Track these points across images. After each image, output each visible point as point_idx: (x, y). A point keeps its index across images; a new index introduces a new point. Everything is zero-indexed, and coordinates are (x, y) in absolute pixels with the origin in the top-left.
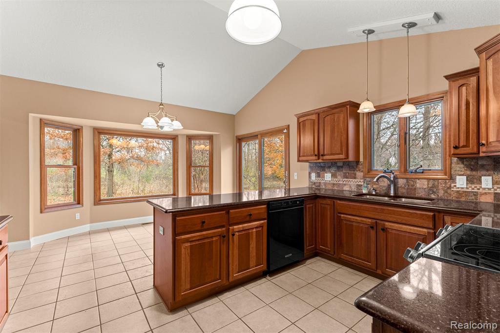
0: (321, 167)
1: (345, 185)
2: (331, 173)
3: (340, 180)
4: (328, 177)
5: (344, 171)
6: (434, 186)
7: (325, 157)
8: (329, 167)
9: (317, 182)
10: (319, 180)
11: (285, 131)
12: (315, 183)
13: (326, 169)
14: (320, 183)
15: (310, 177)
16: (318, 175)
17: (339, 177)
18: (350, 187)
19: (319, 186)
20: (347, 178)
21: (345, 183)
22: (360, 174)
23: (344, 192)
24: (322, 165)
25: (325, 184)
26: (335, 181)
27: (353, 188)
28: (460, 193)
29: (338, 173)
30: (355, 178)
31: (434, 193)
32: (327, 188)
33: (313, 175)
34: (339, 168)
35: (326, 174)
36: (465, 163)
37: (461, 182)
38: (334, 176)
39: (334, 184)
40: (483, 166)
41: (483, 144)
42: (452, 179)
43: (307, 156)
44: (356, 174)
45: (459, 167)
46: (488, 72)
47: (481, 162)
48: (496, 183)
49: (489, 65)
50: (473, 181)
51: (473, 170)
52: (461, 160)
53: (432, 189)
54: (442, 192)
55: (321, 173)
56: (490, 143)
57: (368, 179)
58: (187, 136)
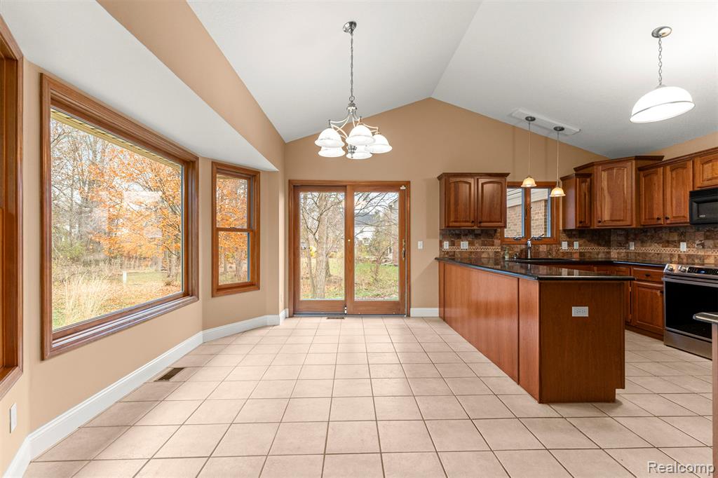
0: (455, 234)
1: (483, 252)
2: (467, 240)
3: (478, 247)
4: (464, 245)
5: (482, 239)
6: (551, 250)
7: (483, 224)
8: (466, 235)
9: (451, 252)
10: (454, 249)
11: (403, 188)
12: (448, 253)
13: (462, 237)
14: (455, 252)
15: (441, 245)
16: (452, 244)
17: (477, 245)
18: (488, 254)
19: (454, 256)
20: (486, 245)
21: (483, 250)
22: (497, 242)
23: (483, 260)
24: (457, 232)
25: (461, 253)
26: (473, 249)
27: (491, 254)
28: (565, 253)
29: (476, 241)
30: (493, 245)
31: (550, 254)
32: (463, 257)
33: (446, 245)
34: (477, 236)
35: (462, 243)
36: (566, 233)
37: (565, 246)
38: (471, 244)
39: (471, 252)
40: (574, 235)
41: (600, 222)
42: (560, 245)
43: (460, 222)
44: (493, 242)
45: (563, 236)
46: (603, 179)
47: (574, 233)
48: (580, 246)
49: (604, 175)
50: (570, 245)
51: (569, 238)
52: (565, 231)
53: (549, 252)
54: (554, 253)
55: (456, 241)
56: (605, 221)
57: (504, 246)
58: (212, 162)
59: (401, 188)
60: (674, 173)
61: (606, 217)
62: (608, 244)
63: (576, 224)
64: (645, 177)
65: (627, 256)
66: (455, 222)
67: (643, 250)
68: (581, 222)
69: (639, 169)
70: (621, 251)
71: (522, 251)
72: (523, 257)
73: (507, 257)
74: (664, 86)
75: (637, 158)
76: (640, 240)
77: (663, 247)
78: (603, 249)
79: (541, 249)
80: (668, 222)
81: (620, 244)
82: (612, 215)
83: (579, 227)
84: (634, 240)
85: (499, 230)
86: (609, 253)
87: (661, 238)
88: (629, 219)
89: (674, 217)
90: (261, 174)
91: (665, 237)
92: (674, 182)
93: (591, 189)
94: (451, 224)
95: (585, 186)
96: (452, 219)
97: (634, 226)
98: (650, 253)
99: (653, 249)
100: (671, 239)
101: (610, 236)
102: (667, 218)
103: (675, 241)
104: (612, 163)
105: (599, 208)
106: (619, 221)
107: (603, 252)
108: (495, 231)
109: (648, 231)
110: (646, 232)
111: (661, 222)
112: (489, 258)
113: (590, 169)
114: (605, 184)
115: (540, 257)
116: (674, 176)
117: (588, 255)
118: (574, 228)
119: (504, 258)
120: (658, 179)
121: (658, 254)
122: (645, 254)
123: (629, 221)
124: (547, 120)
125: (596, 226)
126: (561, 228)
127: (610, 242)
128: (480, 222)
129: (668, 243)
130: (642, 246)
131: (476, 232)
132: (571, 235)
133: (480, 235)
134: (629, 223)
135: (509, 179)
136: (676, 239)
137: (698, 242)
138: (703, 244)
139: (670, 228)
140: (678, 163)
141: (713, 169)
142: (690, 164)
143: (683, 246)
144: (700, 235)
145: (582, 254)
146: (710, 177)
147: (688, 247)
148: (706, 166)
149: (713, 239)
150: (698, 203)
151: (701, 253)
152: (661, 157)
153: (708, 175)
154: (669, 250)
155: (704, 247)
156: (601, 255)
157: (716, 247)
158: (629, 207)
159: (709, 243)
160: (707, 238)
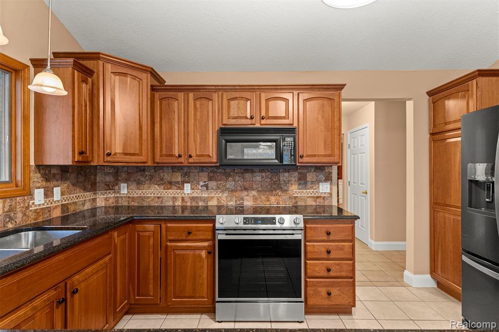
28: (38, 212)
31: (11, 219)
36: (41, 171)
37: (39, 196)
40: (54, 175)
41: (109, 155)
42: (31, 194)
45: (36, 177)
46: (113, 84)
47: (53, 171)
48: (62, 194)
50: (48, 194)
51: (47, 180)
52: (39, 167)
56: (115, 154)
60: (198, 103)
61: (118, 148)
62: (93, 187)
63: (74, 157)
65: (117, 202)
67: (138, 193)
68: (81, 153)
70: (110, 195)
76: (135, 181)
77: (164, 189)
78: (89, 195)
80: (191, 160)
81: (108, 186)
82: (125, 146)
83: (78, 162)
84: (126, 181)
86: (94, 200)
87: (162, 179)
88: (144, 152)
89: (197, 156)
91: (167, 176)
92: (198, 114)
97: (148, 164)
98: (149, 197)
99: (153, 192)
100: (174, 180)
101: (96, 176)
102: (190, 156)
103: (178, 182)
104: (123, 65)
105: (108, 132)
106: (134, 155)
107: (89, 200)
109: (149, 170)
110: (144, 170)
111: (181, 160)
116: (198, 106)
117: (71, 208)
120: (177, 106)
121: (159, 198)
122: (142, 199)
123: (144, 158)
125: (99, 161)
126: (32, 163)
127: (96, 184)
129: (170, 184)
130: (138, 189)
132: (51, 175)
136: (179, 179)
137: (202, 183)
138: (207, 186)
139: (173, 167)
140: (202, 92)
141: (239, 108)
142: (215, 96)
143: (187, 187)
144: (204, 176)
145: (64, 207)
146: (236, 115)
147: (192, 189)
148: (232, 103)
149: (216, 180)
150: (227, 141)
151: (205, 195)
152: (165, 82)
153: (234, 113)
154: (172, 192)
155: (207, 189)
156: (88, 206)
157: (218, 188)
158: (144, 137)
159: (212, 184)
160: (210, 179)
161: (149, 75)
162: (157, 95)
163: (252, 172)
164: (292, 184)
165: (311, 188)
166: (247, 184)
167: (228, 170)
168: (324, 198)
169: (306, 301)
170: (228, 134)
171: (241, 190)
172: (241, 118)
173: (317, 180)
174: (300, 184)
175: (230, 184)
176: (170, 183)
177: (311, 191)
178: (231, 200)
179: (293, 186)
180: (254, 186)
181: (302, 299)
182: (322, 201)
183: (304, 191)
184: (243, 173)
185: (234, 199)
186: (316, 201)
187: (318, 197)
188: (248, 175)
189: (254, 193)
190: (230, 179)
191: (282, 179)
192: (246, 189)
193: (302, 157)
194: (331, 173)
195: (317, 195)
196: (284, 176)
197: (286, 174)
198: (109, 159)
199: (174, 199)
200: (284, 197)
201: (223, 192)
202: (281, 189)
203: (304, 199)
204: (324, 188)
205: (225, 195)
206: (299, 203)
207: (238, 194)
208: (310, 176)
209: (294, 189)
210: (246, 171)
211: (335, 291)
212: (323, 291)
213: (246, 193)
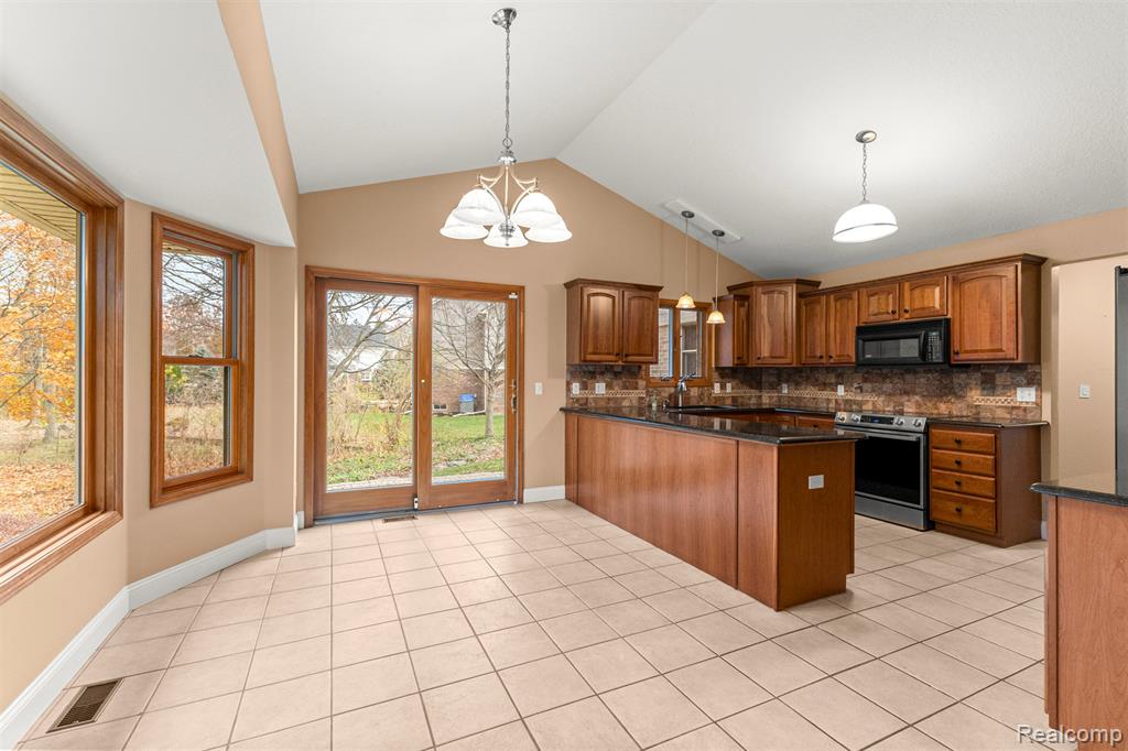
0: (590, 372)
1: (625, 398)
2: (604, 381)
3: (618, 392)
4: (600, 388)
5: (623, 379)
6: (702, 394)
7: (629, 358)
8: (602, 373)
9: (582, 398)
10: (587, 394)
11: (513, 296)
12: (578, 400)
13: (598, 376)
14: (587, 399)
15: (569, 389)
16: (584, 387)
17: (616, 388)
18: (631, 401)
19: (586, 404)
20: (627, 389)
21: (624, 396)
22: (641, 383)
23: (624, 408)
24: (591, 369)
25: (595, 400)
26: (611, 394)
27: (634, 402)
28: (717, 399)
29: (615, 382)
30: (637, 389)
31: (702, 400)
32: (598, 406)
33: (576, 388)
34: (617, 375)
35: (597, 385)
36: (719, 371)
37: (717, 388)
38: (609, 386)
39: (609, 399)
40: (729, 374)
41: (758, 358)
42: (712, 386)
43: (600, 354)
44: (637, 383)
45: (715, 375)
46: (763, 302)
47: (727, 371)
48: (733, 388)
49: (764, 299)
50: (723, 387)
51: (722, 378)
52: (717, 368)
53: (701, 397)
54: (706, 398)
55: (590, 381)
56: (764, 358)
57: (651, 390)
58: (153, 214)
59: (511, 297)
60: (839, 304)
61: (765, 352)
62: (759, 386)
63: (734, 361)
64: (806, 305)
65: (779, 400)
66: (595, 353)
67: (796, 393)
68: (739, 358)
69: (800, 296)
70: (773, 394)
71: (670, 395)
72: (672, 405)
73: (654, 405)
74: (868, 202)
75: (799, 282)
76: (794, 381)
77: (819, 390)
78: (754, 393)
79: (692, 394)
80: (832, 361)
81: (772, 385)
82: (772, 350)
83: (737, 364)
84: (787, 381)
85: (644, 367)
86: (760, 397)
87: (817, 380)
88: (789, 355)
89: (838, 356)
90: (256, 248)
91: (821, 378)
92: (838, 315)
93: (749, 315)
94: (589, 357)
95: (743, 311)
96: (590, 350)
97: (794, 365)
98: (805, 398)
99: (810, 394)
100: (828, 381)
102: (831, 357)
103: (831, 384)
104: (772, 284)
105: (757, 340)
106: (780, 357)
107: (755, 397)
108: (640, 367)
109: (806, 371)
110: (801, 372)
111: (824, 361)
112: (631, 407)
113: (748, 289)
114: (765, 311)
115: (691, 404)
116: (838, 307)
117: (740, 400)
118: (731, 365)
119: (650, 406)
120: (820, 309)
121: (814, 399)
122: (800, 399)
123: (789, 359)
124: (708, 219)
125: (753, 364)
126: (714, 365)
127: (761, 383)
128: (627, 356)
129: (824, 386)
130: (797, 389)
131: (616, 369)
132: (725, 374)
133: (620, 373)
134: (788, 361)
135: (662, 295)
136: (833, 381)
137: (856, 385)
138: (861, 388)
139: (827, 368)
140: (843, 292)
141: (879, 303)
142: (855, 295)
143: (841, 390)
144: (858, 378)
145: (734, 399)
146: (876, 311)
147: (846, 391)
148: (872, 298)
149: (871, 382)
150: (864, 341)
151: (859, 398)
152: (819, 283)
153: (873, 308)
154: (825, 394)
155: (862, 391)
156: (753, 401)
157: (873, 391)
158: (790, 341)
159: (867, 386)
160: (865, 380)
161: (795, 286)
162: (803, 301)
163: (915, 373)
164: (971, 389)
165: (1003, 394)
166: (908, 388)
167: (885, 371)
168: (1025, 409)
169: (927, 511)
170: (867, 333)
171: (901, 394)
172: (883, 313)
173: (1012, 383)
174: (984, 389)
175: (888, 386)
176: (825, 384)
177: (1003, 399)
178: (888, 406)
179: (974, 392)
180: (918, 390)
181: (921, 506)
182: (1021, 413)
183: (992, 398)
184: (902, 374)
185: (892, 405)
186: (1010, 413)
187: (1013, 408)
188: (908, 377)
189: (917, 398)
190: (888, 380)
191: (956, 381)
192: (906, 393)
193: (957, 353)
194: (1040, 373)
195: (1012, 404)
196: (961, 378)
197: (963, 376)
198: (759, 362)
199: (828, 400)
200: (959, 406)
201: (879, 395)
202: (955, 394)
203: (991, 410)
204: (1026, 396)
205: (881, 399)
206: (982, 414)
207: (895, 399)
208: (1000, 379)
209: (976, 397)
210: (908, 371)
211: (967, 510)
212: (953, 507)
213: (907, 398)
